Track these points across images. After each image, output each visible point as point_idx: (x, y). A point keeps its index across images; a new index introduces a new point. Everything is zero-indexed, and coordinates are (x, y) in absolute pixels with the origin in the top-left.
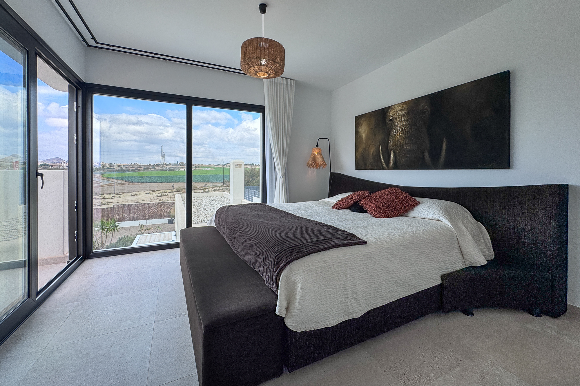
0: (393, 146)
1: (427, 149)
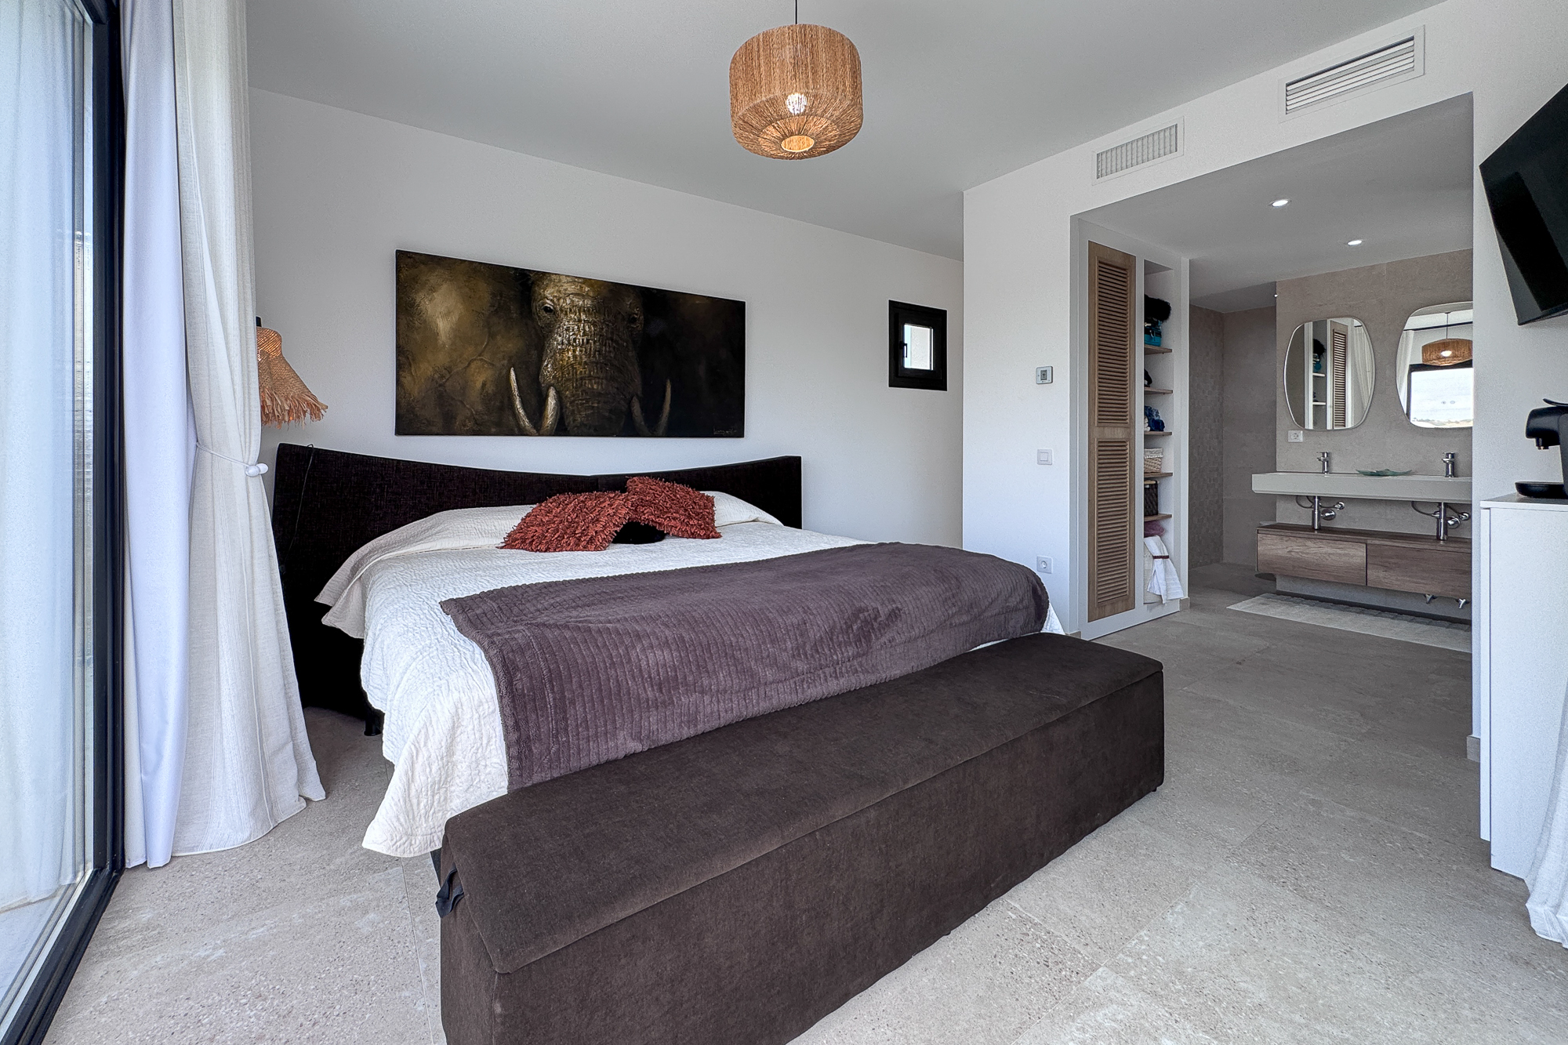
0: (554, 377)
1: (637, 395)
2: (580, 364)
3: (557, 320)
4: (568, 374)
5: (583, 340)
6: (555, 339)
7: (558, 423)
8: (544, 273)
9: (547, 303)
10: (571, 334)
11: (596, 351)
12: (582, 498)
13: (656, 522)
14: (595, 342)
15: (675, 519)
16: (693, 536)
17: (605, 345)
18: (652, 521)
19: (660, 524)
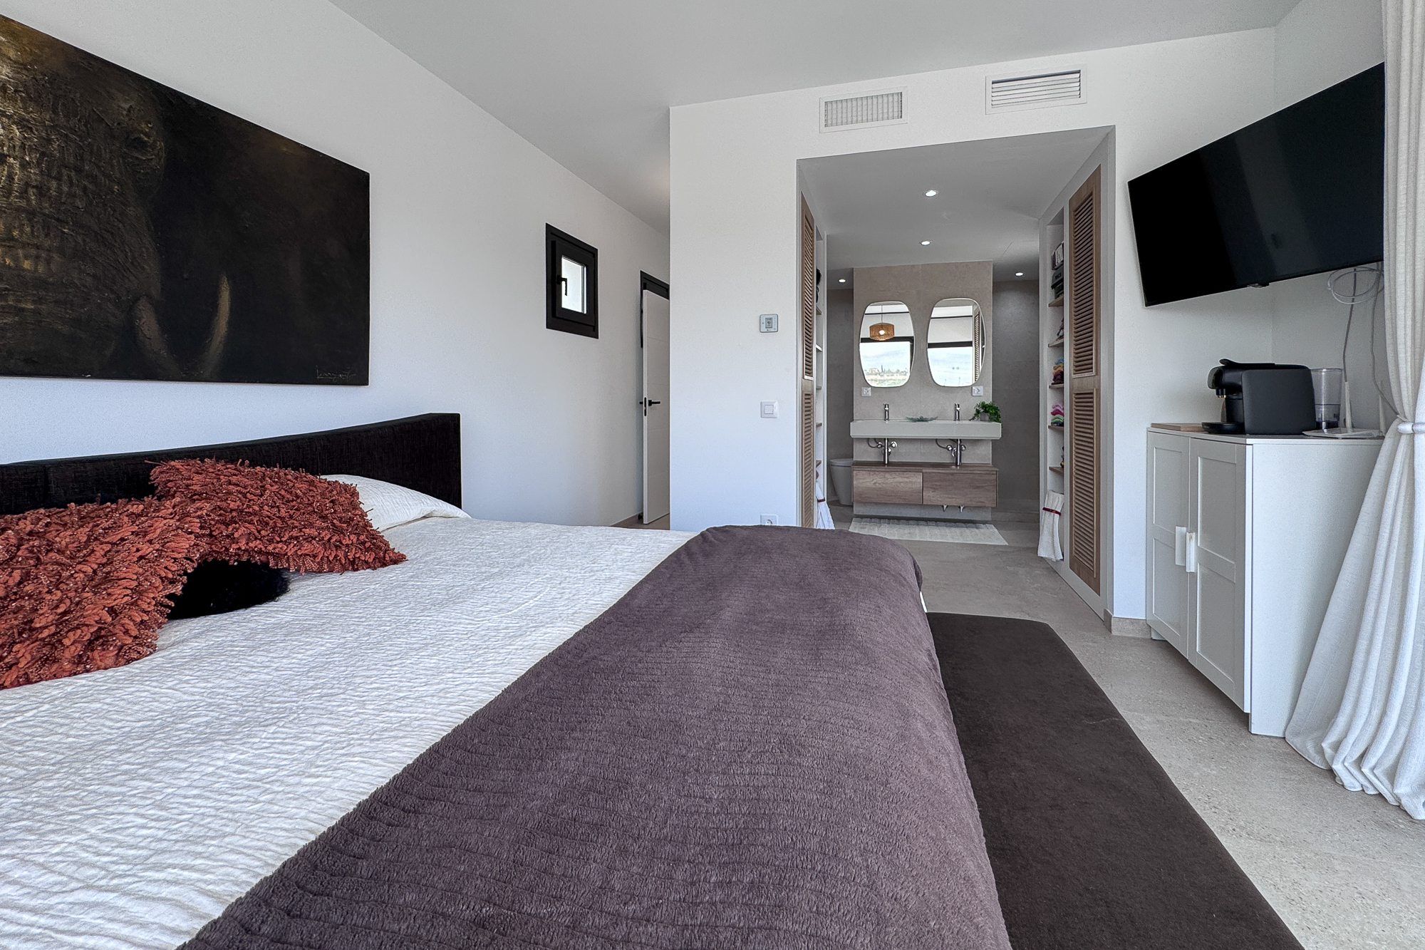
1: (149, 297)
11: (27, 185)
12: (26, 525)
13: (268, 553)
14: (24, 166)
15: (310, 539)
16: (354, 565)
17: (59, 179)
18: (260, 552)
19: (277, 556)
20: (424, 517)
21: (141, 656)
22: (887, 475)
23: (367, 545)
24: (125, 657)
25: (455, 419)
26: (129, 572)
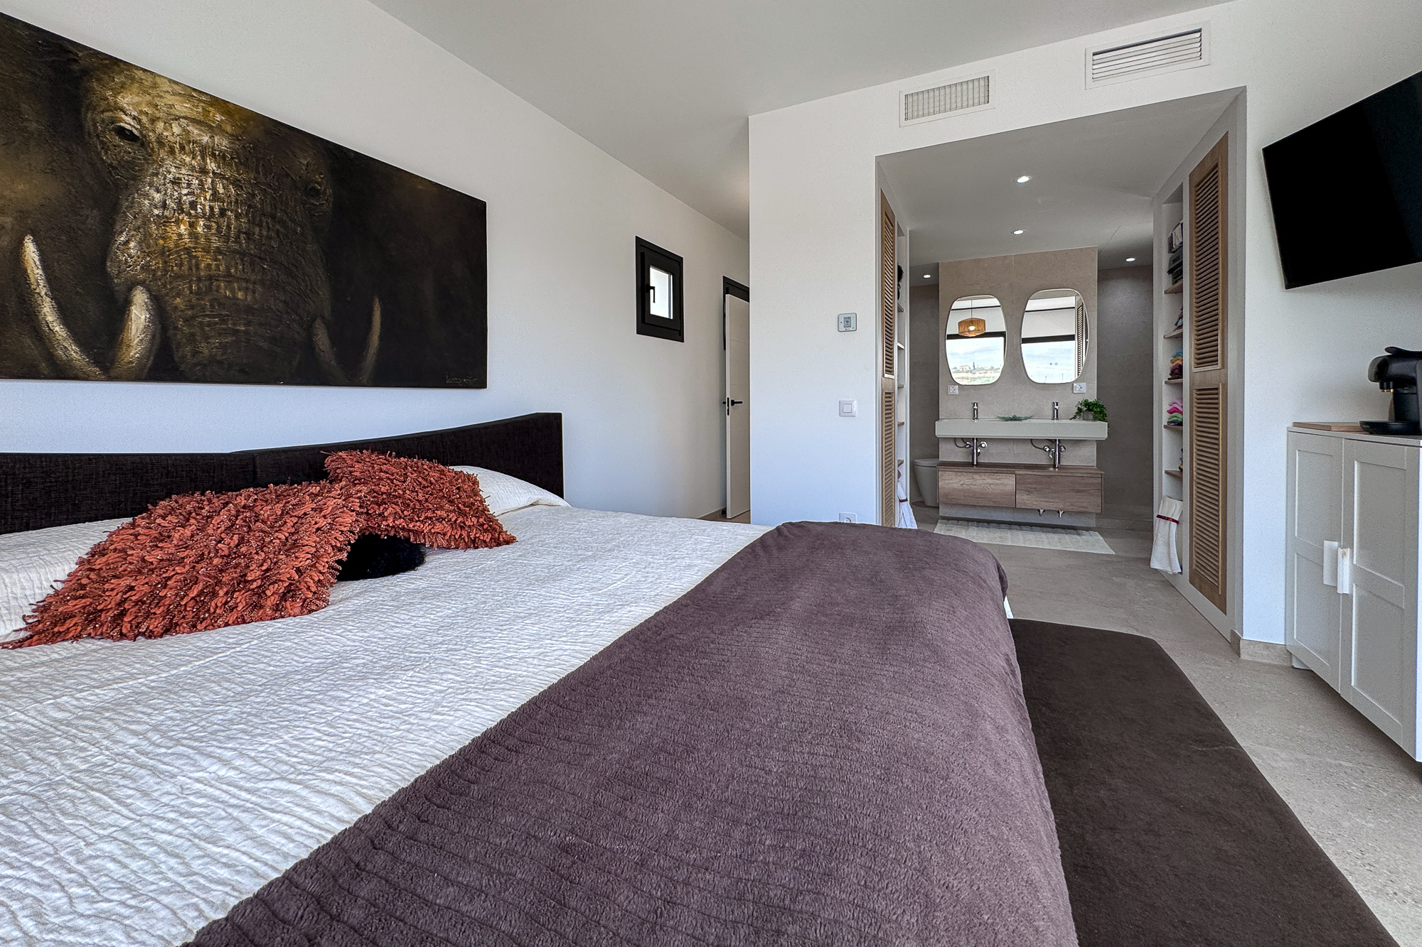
0: (145, 268)
1: (323, 317)
2: (206, 250)
3: (149, 156)
4: (181, 265)
5: (212, 208)
6: (146, 196)
7: (157, 357)
8: (116, 62)
9: (122, 120)
10: (185, 191)
11: (240, 232)
12: (241, 501)
13: (409, 530)
14: (238, 216)
15: (441, 519)
16: (474, 544)
17: (260, 225)
18: (403, 529)
19: (416, 533)
20: (532, 505)
21: (319, 608)
22: (976, 476)
23: (485, 527)
24: (307, 608)
25: (558, 417)
26: (310, 540)
